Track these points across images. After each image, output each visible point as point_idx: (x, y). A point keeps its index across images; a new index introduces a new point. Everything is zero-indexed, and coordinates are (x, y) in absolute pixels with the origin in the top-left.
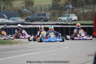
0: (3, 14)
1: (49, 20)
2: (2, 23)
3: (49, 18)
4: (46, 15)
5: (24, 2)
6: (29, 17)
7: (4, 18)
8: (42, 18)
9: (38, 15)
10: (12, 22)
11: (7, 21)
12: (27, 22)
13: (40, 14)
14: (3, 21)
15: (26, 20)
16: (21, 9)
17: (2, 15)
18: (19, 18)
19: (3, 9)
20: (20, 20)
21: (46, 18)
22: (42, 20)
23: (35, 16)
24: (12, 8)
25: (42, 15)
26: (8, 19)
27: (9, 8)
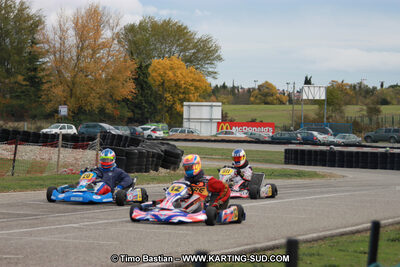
0: (326, 128)
2: (324, 143)
5: (365, 108)
6: (370, 134)
7: (328, 134)
8: (392, 137)
9: (386, 132)
10: (341, 141)
11: (331, 139)
13: (390, 130)
14: (325, 139)
15: (366, 139)
16: (359, 120)
18: (352, 136)
19: (327, 119)
20: (353, 138)
21: (399, 137)
22: (392, 140)
23: (382, 132)
24: (343, 117)
25: (393, 132)
26: (335, 135)
27: (338, 117)
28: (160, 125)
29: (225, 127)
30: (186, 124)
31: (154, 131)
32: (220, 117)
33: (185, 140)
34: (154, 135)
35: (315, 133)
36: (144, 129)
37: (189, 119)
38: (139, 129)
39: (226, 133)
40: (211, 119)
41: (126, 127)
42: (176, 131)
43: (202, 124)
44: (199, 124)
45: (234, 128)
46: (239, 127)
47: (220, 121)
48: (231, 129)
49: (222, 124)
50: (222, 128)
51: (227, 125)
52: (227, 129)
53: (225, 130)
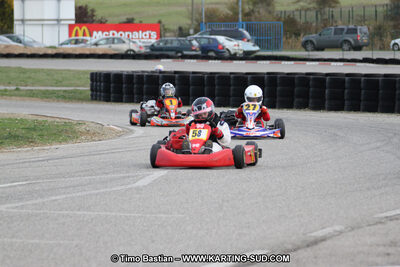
0: (240, 29)
1: (366, 45)
2: (235, 54)
3: (365, 40)
4: (356, 33)
6: (313, 37)
7: (242, 39)
8: (346, 41)
9: (335, 33)
12: (307, 50)
13: (342, 29)
14: (236, 48)
17: (237, 31)
21: (356, 41)
22: (346, 46)
23: (330, 34)
25: (347, 33)
29: (81, 33)
30: (18, 29)
32: (73, 17)
33: (8, 56)
35: (221, 39)
37: (23, 21)
39: (77, 42)
40: (58, 20)
43: (45, 28)
44: (40, 28)
45: (95, 33)
46: (103, 32)
47: (73, 22)
48: (91, 35)
49: (77, 28)
50: (77, 35)
51: (84, 28)
52: (84, 35)
53: (81, 37)
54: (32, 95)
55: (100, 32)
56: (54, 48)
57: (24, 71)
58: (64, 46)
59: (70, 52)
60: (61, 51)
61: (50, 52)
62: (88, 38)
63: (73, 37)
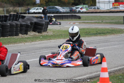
28: (84, 6)
29: (116, 5)
30: (98, 5)
31: (81, 9)
33: (96, 13)
34: (82, 11)
36: (77, 8)
37: (99, 2)
38: (74, 8)
39: (115, 8)
40: (109, 2)
41: (68, 8)
42: (91, 8)
43: (106, 4)
44: (104, 4)
45: (120, 5)
46: (123, 4)
47: (114, 2)
48: (119, 6)
49: (115, 4)
50: (115, 6)
51: (117, 4)
52: (117, 6)
53: (116, 6)
54: (107, 23)
55: (122, 5)
56: (109, 10)
57: (102, 17)
58: (112, 9)
59: (114, 11)
60: (111, 11)
61: (107, 11)
62: (118, 7)
63: (114, 7)
